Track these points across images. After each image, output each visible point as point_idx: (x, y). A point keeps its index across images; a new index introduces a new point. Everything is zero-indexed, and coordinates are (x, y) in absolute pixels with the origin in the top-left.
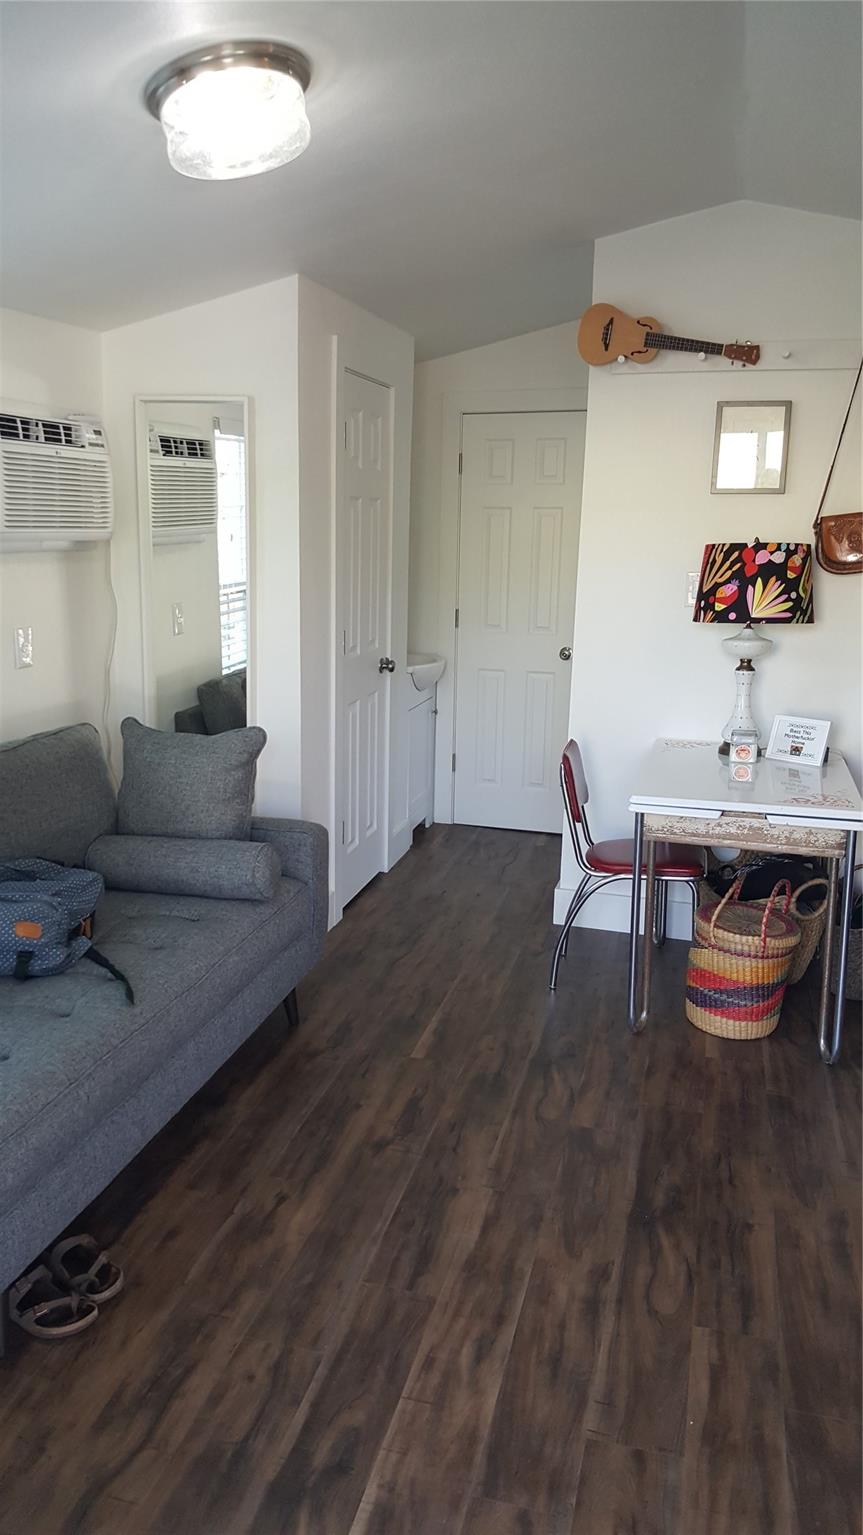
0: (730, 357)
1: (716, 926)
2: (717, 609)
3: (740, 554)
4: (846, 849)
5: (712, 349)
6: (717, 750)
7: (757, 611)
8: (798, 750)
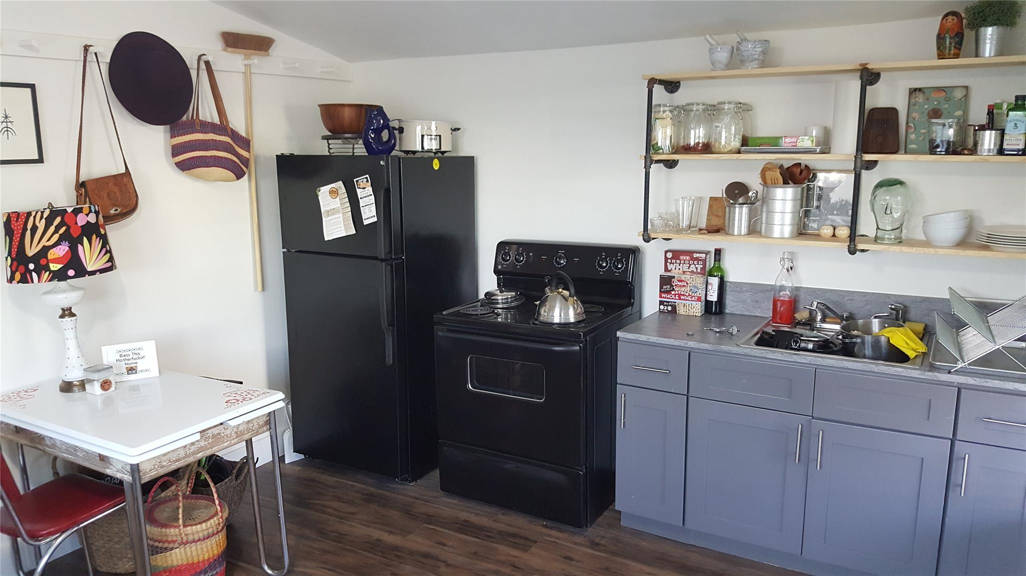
2: (52, 268)
3: (62, 218)
4: (270, 424)
6: (58, 389)
7: (90, 265)
8: (134, 369)
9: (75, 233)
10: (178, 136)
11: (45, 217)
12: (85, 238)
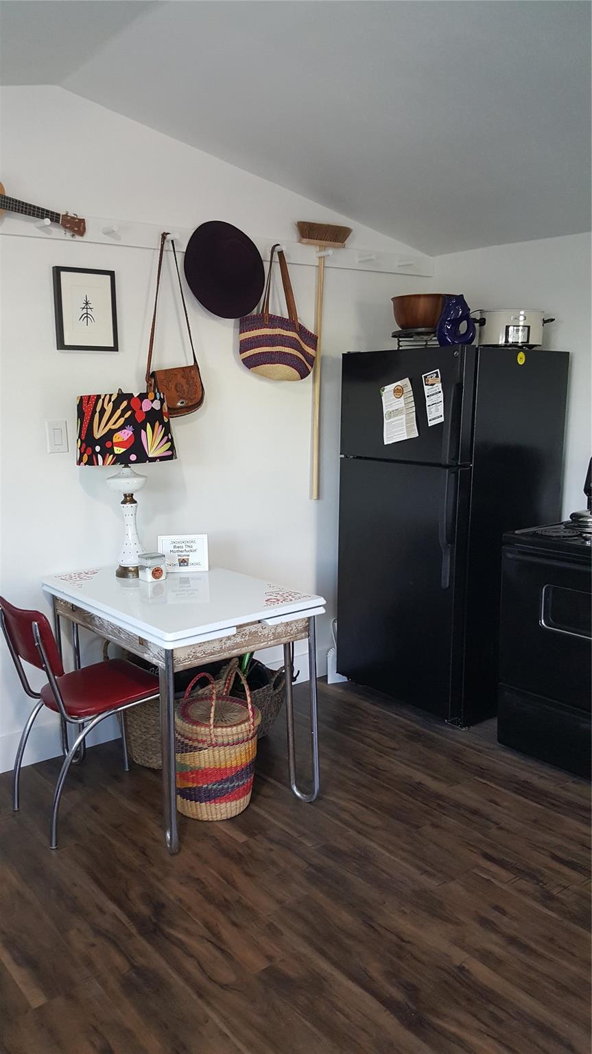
0: (65, 227)
1: (215, 727)
2: (116, 452)
3: (129, 403)
4: (309, 630)
5: (53, 217)
6: (115, 575)
7: (152, 451)
8: (185, 562)
9: (140, 418)
10: (247, 331)
11: (112, 400)
12: (148, 424)
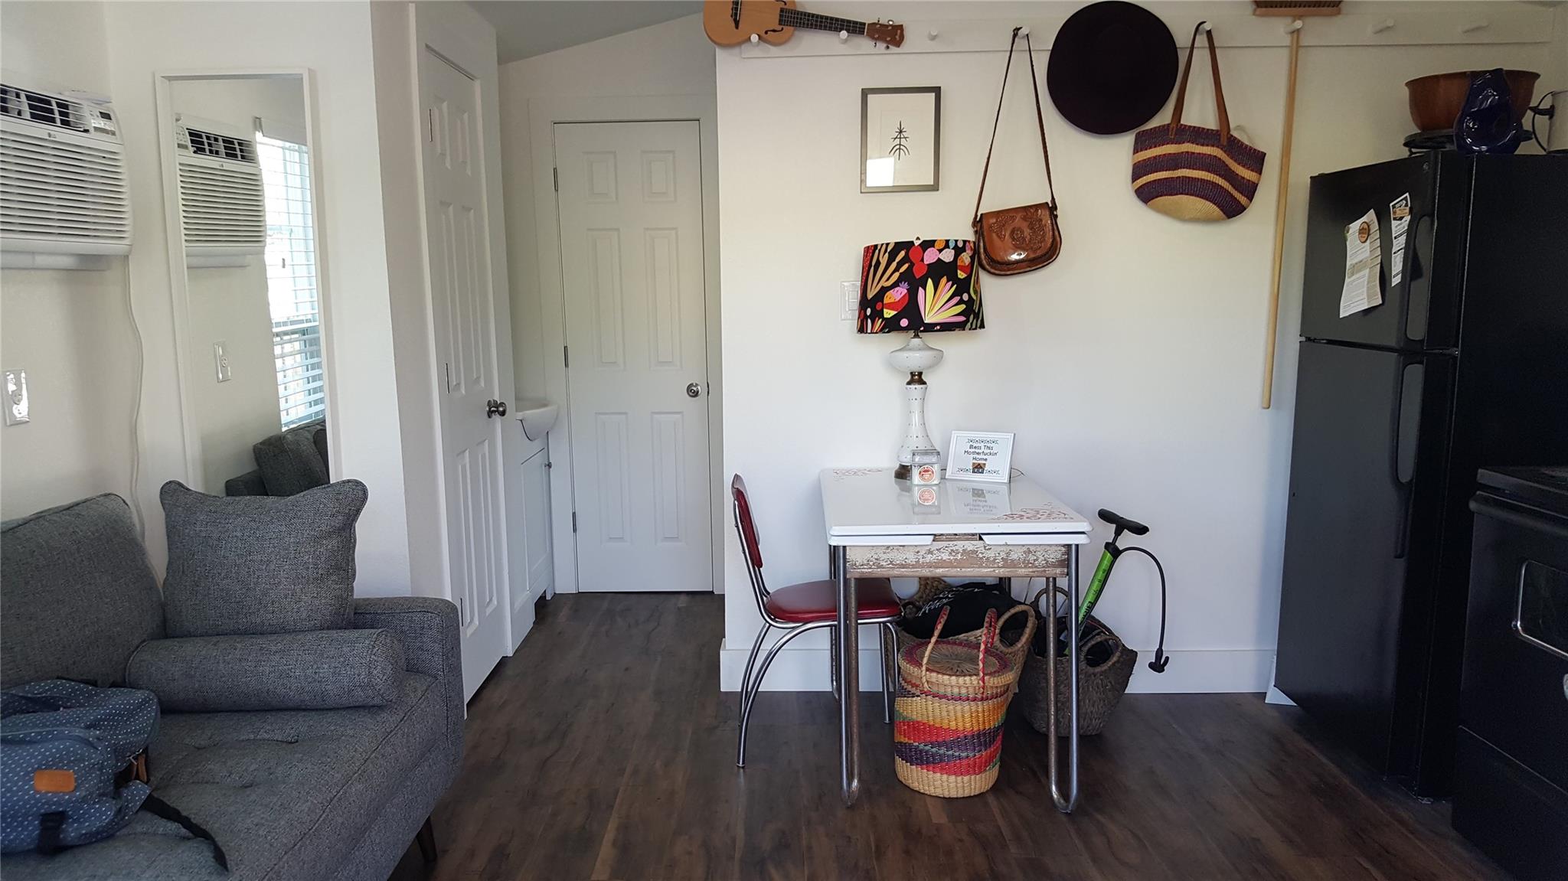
0: (873, 38)
1: (928, 670)
2: (886, 316)
3: (907, 254)
4: (1068, 566)
5: (855, 28)
6: (893, 475)
7: (930, 315)
8: (981, 468)
9: (919, 273)
10: (1141, 150)
11: (888, 250)
12: (930, 280)
